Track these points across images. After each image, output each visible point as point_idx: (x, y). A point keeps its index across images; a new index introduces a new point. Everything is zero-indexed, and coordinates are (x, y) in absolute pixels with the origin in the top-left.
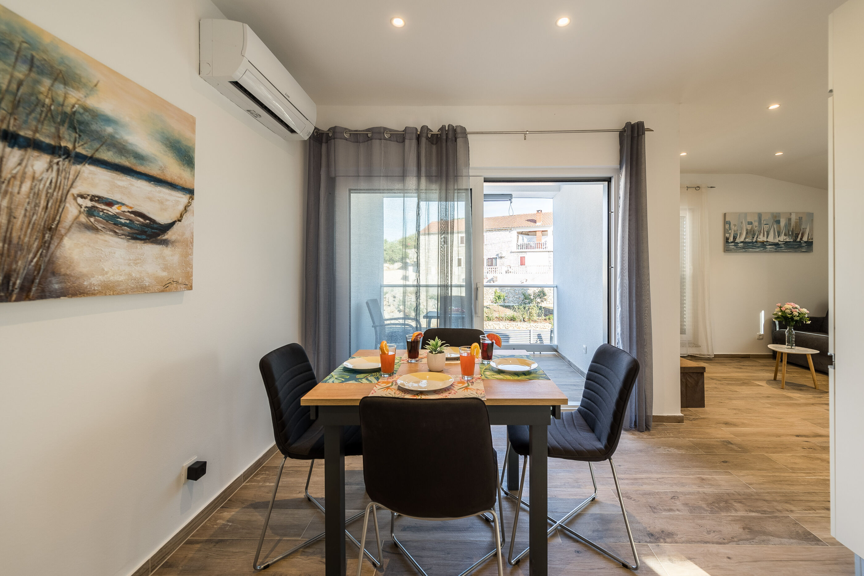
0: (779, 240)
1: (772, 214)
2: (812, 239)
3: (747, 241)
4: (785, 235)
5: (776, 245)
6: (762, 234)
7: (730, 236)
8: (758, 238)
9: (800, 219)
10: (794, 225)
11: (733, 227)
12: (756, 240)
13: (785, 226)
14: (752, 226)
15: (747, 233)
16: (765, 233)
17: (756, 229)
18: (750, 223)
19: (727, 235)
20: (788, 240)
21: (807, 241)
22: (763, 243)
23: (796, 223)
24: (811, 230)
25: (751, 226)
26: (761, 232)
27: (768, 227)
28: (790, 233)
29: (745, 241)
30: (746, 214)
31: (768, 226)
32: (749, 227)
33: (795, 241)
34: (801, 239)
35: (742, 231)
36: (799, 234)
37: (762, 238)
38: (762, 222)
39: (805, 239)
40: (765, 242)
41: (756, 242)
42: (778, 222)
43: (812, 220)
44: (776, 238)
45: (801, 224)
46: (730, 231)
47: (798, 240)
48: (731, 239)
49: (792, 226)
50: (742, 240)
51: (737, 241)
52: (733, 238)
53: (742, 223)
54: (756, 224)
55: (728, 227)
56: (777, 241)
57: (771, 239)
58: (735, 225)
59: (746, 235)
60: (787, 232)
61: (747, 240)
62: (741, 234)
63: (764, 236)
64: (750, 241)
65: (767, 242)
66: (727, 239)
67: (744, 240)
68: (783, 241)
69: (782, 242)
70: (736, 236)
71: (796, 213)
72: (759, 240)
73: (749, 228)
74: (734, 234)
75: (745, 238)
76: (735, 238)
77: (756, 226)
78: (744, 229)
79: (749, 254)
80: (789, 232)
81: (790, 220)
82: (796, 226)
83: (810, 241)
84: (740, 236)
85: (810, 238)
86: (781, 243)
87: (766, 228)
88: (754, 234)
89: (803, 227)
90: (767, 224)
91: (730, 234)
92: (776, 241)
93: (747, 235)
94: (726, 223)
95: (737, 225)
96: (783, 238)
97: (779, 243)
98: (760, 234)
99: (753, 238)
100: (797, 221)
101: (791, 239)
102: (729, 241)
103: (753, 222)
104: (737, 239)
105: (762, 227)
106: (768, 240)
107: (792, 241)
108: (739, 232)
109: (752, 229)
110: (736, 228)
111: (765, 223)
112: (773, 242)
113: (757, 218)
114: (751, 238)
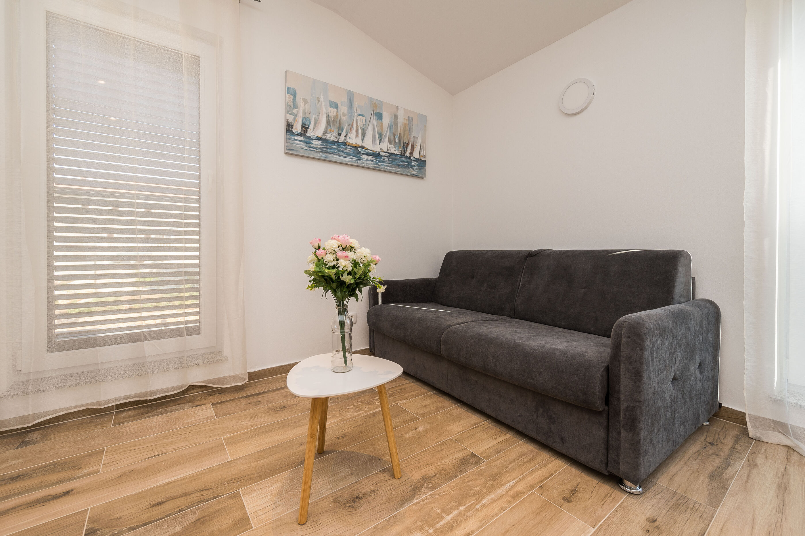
0: (381, 149)
1: (371, 99)
2: (425, 157)
3: (327, 138)
4: (390, 141)
5: (377, 155)
6: (354, 131)
7: (294, 119)
8: (348, 138)
9: (410, 120)
10: (402, 129)
11: (302, 103)
12: (345, 140)
13: (390, 126)
14: (337, 112)
15: (328, 123)
16: (360, 131)
17: (344, 118)
18: (333, 105)
19: (291, 118)
20: (393, 151)
22: (356, 147)
23: (405, 124)
24: (424, 141)
25: (335, 110)
26: (352, 126)
27: (364, 121)
28: (397, 141)
29: (324, 137)
30: (325, 85)
31: (363, 118)
32: (332, 112)
33: (403, 155)
34: (411, 153)
35: (318, 116)
36: (408, 145)
37: (353, 139)
38: (355, 108)
39: (416, 155)
40: (360, 147)
42: (379, 116)
43: (425, 126)
44: (376, 144)
45: (410, 130)
46: (295, 111)
47: (408, 154)
48: (297, 128)
49: (399, 129)
50: (319, 133)
51: (310, 133)
52: (302, 127)
53: (319, 99)
54: (344, 109)
55: (291, 100)
56: (378, 150)
57: (369, 144)
58: (305, 101)
59: (327, 127)
60: (392, 138)
61: (328, 137)
62: (316, 122)
63: (357, 135)
64: (334, 139)
65: (362, 147)
66: (289, 126)
67: (323, 134)
68: (386, 151)
69: (385, 152)
70: (307, 123)
71: (405, 110)
72: (349, 141)
73: (332, 115)
74: (303, 119)
75: (325, 132)
76: (305, 127)
77: (344, 115)
78: (322, 113)
80: (394, 138)
81: (396, 117)
82: (404, 131)
83: (423, 159)
84: (315, 125)
85: (422, 154)
86: (384, 154)
87: (361, 122)
88: (341, 128)
89: (413, 134)
90: (362, 116)
91: (295, 115)
92: (376, 149)
93: (329, 127)
94: (289, 91)
95: (309, 101)
96: (386, 146)
97: (381, 153)
98: (351, 131)
99: (340, 134)
100: (405, 122)
101: (398, 150)
102: (294, 131)
103: (339, 105)
104: (309, 130)
105: (354, 117)
106: (364, 145)
107: (400, 154)
108: (314, 117)
109: (337, 118)
110: (307, 108)
111: (359, 113)
112: (371, 151)
113: (345, 100)
114: (336, 134)
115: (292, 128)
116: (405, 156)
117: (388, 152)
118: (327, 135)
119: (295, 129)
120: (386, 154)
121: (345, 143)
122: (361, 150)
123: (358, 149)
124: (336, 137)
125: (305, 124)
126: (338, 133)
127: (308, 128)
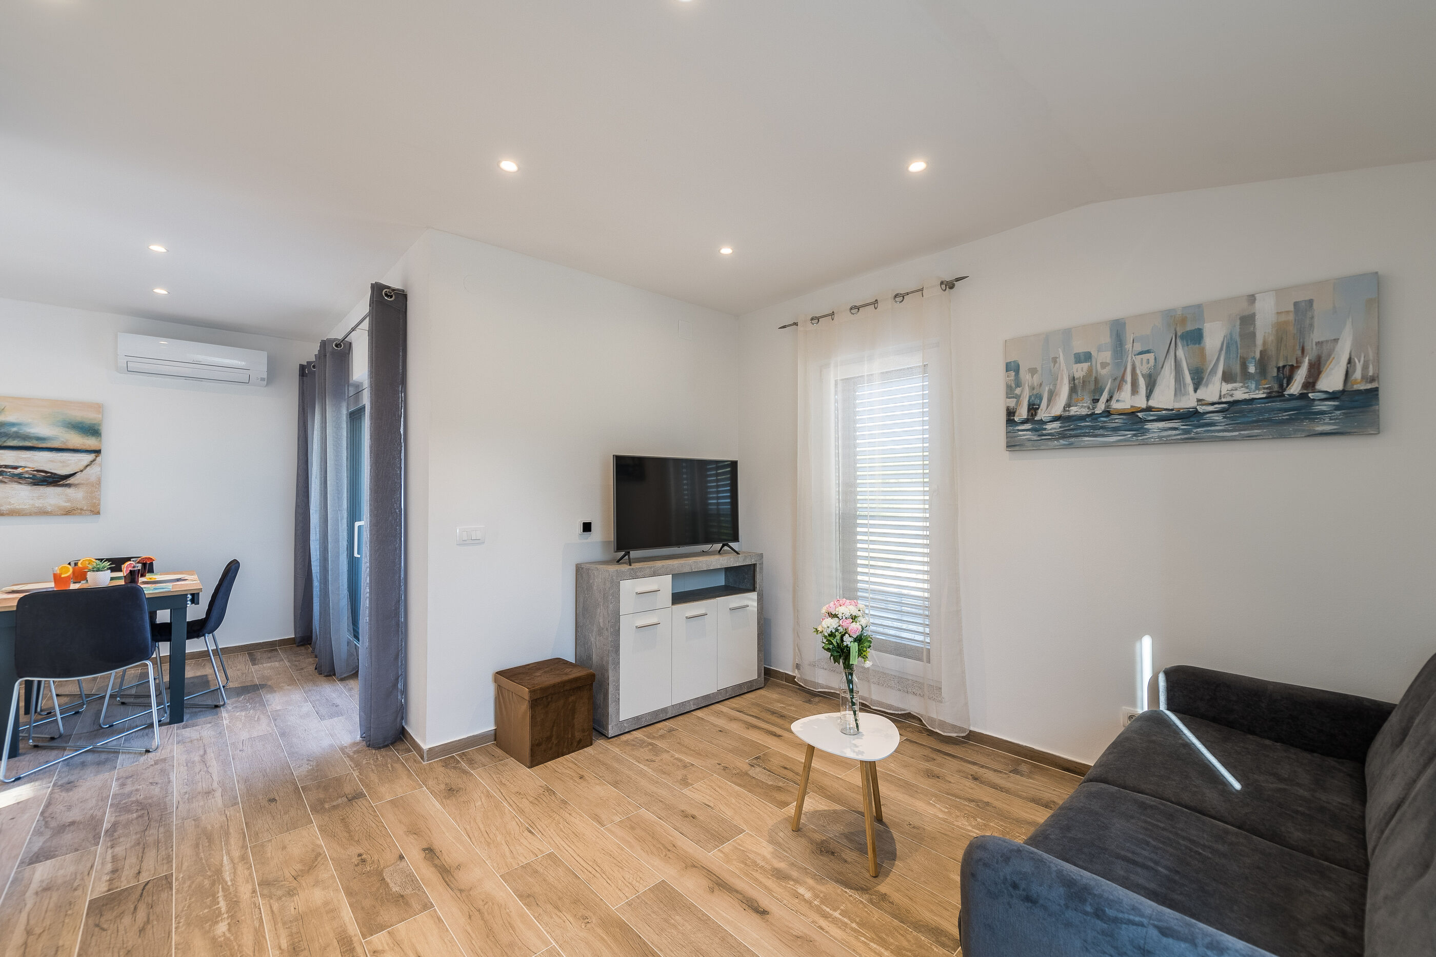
0: (1199, 400)
1: (1170, 313)
2: (1371, 378)
3: (1072, 413)
4: (1227, 377)
5: (1190, 416)
6: (1128, 387)
7: (1018, 402)
8: (1114, 401)
9: (1304, 307)
10: (1271, 339)
11: (1028, 377)
12: (1108, 407)
13: (1228, 345)
14: (1090, 367)
15: (1073, 390)
16: (1142, 383)
17: (1104, 372)
18: (1082, 358)
19: (1012, 403)
20: (1240, 395)
21: (1343, 392)
22: (1133, 414)
23: (1281, 325)
24: (1365, 341)
25: (1085, 366)
26: (1123, 379)
27: (1153, 361)
28: (1252, 369)
29: (1067, 414)
30: (1067, 334)
31: (1151, 356)
32: (1080, 370)
33: (1277, 395)
34: (1310, 385)
35: (1055, 385)
36: (1293, 369)
37: (1126, 400)
38: (1128, 346)
39: (1331, 381)
40: (1142, 410)
41: (1107, 413)
42: (1195, 337)
43: (1371, 301)
44: (1186, 394)
45: (1304, 332)
46: (1018, 391)
47: (1295, 388)
48: (1022, 414)
49: (1259, 341)
50: (1057, 410)
51: (1042, 415)
52: (1029, 410)
53: (1055, 360)
54: (1104, 356)
55: (1012, 378)
56: (1194, 404)
57: (1165, 399)
58: (1033, 371)
59: (1070, 396)
60: (1237, 368)
61: (1074, 411)
62: (1052, 395)
63: (1135, 390)
64: (1084, 412)
65: (1149, 409)
66: (1010, 413)
67: (1064, 410)
68: (1216, 399)
69: (1213, 404)
70: (1037, 402)
71: (1280, 292)
72: (1115, 405)
73: (1080, 374)
74: (1030, 397)
75: (1068, 405)
76: (1033, 409)
77: (1104, 365)
78: (1062, 379)
79: (1081, 452)
80: (1244, 366)
81: (1247, 321)
82: (1280, 339)
83: (1361, 386)
84: (1049, 400)
85: (1356, 375)
86: (1211, 408)
87: (1143, 365)
88: (1098, 390)
89: (1317, 335)
90: (1148, 352)
91: (1018, 397)
92: (1189, 402)
93: (1074, 396)
94: (1009, 367)
95: (1039, 369)
96: (1215, 391)
97: (1201, 409)
98: (1119, 388)
99: (1096, 401)
100: (1283, 318)
101: (1259, 389)
102: (1016, 419)
103: (1094, 354)
104: (1039, 411)
105: (1127, 362)
106: (1152, 403)
107: (1264, 396)
108: (1047, 389)
109: (1091, 375)
110: (1036, 380)
111: (1138, 347)
112: (1172, 410)
113: (1106, 338)
114: (1087, 402)
115: (1014, 416)
116: (1284, 395)
117: (1223, 400)
118: (1071, 408)
119: (1018, 416)
120: (1217, 406)
121: (1109, 412)
122: (1145, 415)
123: (1137, 416)
124: (1089, 408)
125: (1034, 405)
126: (1093, 400)
127: (1038, 409)
